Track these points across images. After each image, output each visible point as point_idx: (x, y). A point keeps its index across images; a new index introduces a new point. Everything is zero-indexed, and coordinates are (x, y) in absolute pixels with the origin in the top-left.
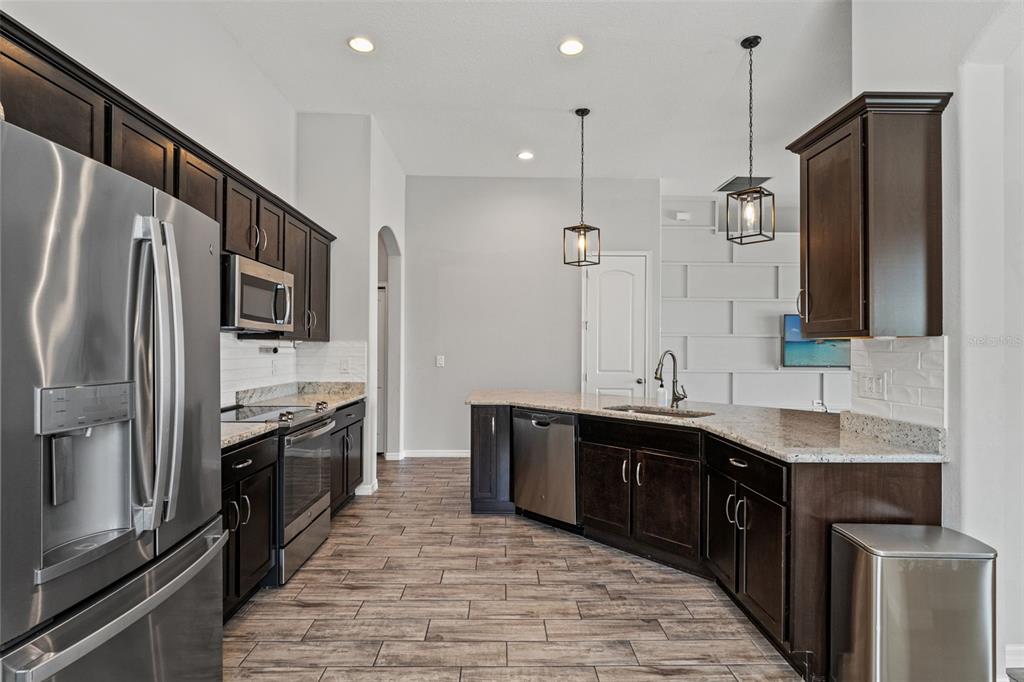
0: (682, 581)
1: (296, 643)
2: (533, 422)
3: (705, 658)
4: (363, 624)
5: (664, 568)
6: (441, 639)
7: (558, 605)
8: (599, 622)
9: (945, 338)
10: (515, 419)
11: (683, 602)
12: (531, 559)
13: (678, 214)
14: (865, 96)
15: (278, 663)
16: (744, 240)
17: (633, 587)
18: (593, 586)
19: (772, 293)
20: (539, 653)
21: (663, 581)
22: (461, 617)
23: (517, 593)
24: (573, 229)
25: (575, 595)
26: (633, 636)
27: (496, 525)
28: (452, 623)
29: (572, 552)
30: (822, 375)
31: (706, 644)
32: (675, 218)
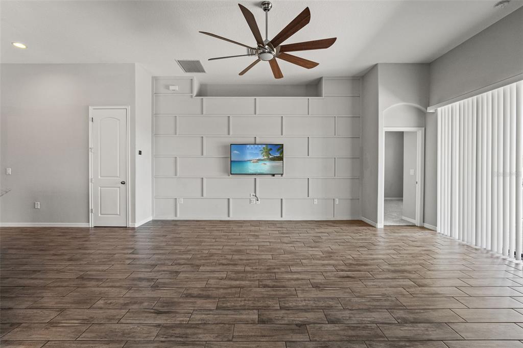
13: (170, 87)
30: (256, 179)
32: (169, 89)
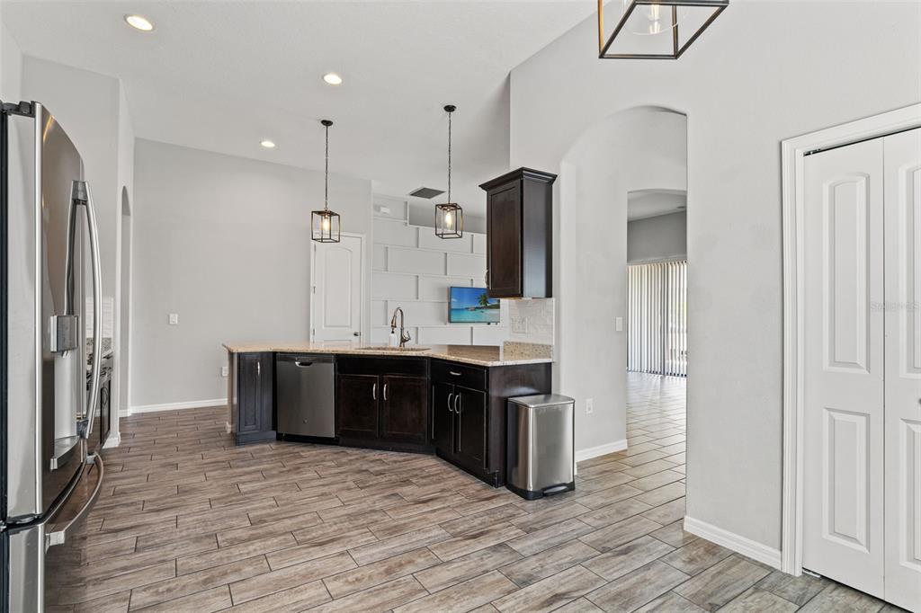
0: (416, 458)
1: (131, 554)
2: (297, 363)
3: (443, 491)
4: (188, 529)
5: (402, 454)
6: (265, 521)
7: (340, 486)
8: (373, 488)
9: (553, 299)
10: (278, 363)
11: (420, 468)
12: (306, 465)
13: (382, 208)
14: (522, 169)
15: (125, 569)
16: (444, 236)
17: (387, 467)
18: (360, 471)
19: (443, 272)
20: (343, 512)
21: (404, 461)
22: (273, 507)
23: (306, 485)
24: (319, 213)
25: (350, 478)
26: (398, 490)
27: (263, 450)
28: (268, 511)
29: (336, 456)
30: (472, 328)
31: (442, 484)
32: (379, 210)
